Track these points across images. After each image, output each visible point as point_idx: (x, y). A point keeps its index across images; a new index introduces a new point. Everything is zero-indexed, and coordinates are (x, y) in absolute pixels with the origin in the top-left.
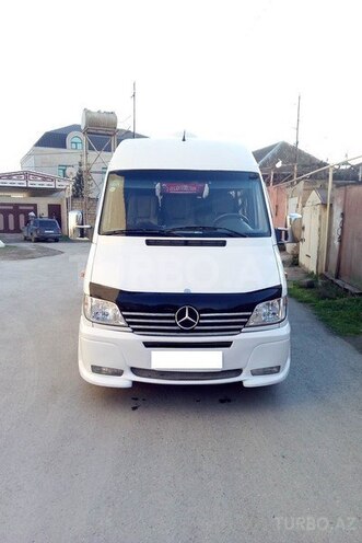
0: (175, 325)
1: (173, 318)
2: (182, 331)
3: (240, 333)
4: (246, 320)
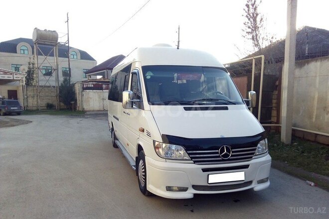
0: (219, 157)
1: (217, 153)
2: (223, 160)
3: (252, 159)
4: (255, 151)
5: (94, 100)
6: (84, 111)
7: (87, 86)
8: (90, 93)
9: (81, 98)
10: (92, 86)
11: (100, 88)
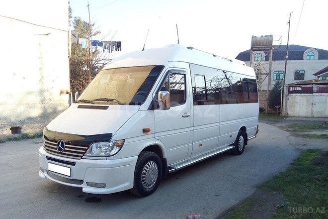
1: (56, 145)
2: (58, 153)
3: (82, 158)
4: (84, 151)
5: (300, 105)
6: (287, 116)
7: (293, 89)
8: (297, 97)
9: (286, 103)
10: (300, 89)
11: (310, 91)
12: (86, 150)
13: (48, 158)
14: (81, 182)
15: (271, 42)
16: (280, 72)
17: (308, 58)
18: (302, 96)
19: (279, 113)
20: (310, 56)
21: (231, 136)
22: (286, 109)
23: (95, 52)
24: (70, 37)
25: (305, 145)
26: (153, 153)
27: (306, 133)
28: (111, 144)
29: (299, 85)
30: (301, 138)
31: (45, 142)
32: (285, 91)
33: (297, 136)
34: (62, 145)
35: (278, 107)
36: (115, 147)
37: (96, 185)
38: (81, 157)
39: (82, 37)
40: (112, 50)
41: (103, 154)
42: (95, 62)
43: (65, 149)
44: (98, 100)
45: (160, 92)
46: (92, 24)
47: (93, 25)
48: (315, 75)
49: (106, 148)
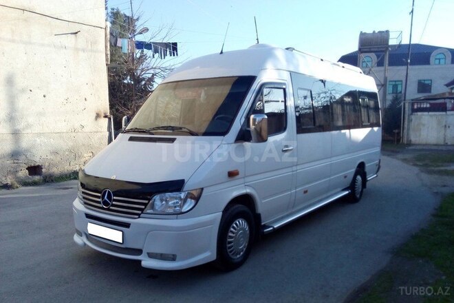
0: (100, 203)
1: (99, 197)
2: (103, 209)
3: (139, 217)
4: (143, 207)
5: (428, 128)
6: (409, 144)
7: (419, 106)
8: (423, 117)
9: (408, 125)
10: (428, 106)
11: (442, 108)
12: (145, 205)
13: (88, 216)
14: (139, 252)
15: (387, 40)
16: (397, 83)
17: (437, 61)
18: (431, 116)
19: (398, 140)
20: (439, 59)
21: (345, 177)
22: (408, 134)
23: (141, 57)
24: (109, 36)
25: (445, 186)
26: (243, 207)
27: (442, 168)
28: (183, 195)
29: (427, 99)
30: (436, 176)
31: (83, 192)
32: (407, 109)
33: (431, 172)
34: (109, 197)
35: (396, 131)
36: (189, 200)
37: (162, 257)
38: (139, 215)
39: (122, 37)
40: (165, 55)
41: (171, 211)
42: (142, 71)
43: (114, 203)
44: (159, 128)
45: (252, 117)
46: (135, 18)
47: (137, 19)
48: (448, 85)
49: (175, 201)
